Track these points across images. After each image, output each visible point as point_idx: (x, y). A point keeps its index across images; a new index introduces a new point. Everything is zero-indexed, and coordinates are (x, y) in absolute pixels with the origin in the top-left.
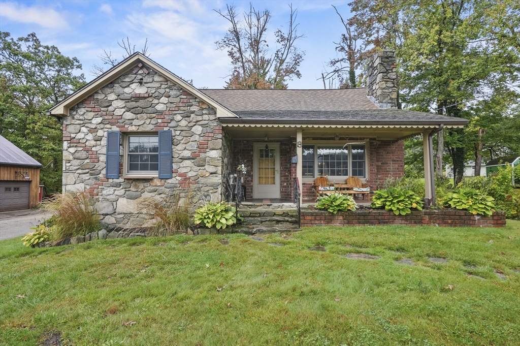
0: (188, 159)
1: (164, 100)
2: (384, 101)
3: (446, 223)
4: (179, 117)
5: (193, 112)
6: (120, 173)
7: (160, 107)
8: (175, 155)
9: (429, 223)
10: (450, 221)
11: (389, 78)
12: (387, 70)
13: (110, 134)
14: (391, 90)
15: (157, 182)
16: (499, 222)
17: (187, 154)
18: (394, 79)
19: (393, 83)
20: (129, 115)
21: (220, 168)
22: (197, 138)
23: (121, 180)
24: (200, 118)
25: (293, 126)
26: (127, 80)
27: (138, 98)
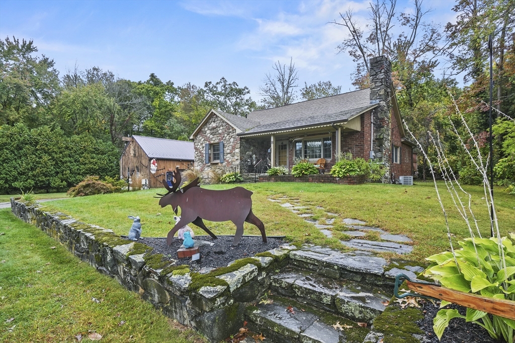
0: (229, 154)
1: (221, 128)
2: (374, 98)
3: (321, 182)
4: (226, 135)
5: (230, 132)
6: (209, 161)
7: (220, 131)
8: (225, 152)
9: (312, 181)
10: (322, 181)
11: (377, 79)
12: (376, 73)
13: (206, 145)
14: (379, 88)
15: (220, 165)
16: (351, 181)
17: (228, 151)
18: (382, 79)
19: (382, 82)
20: (211, 136)
21: (239, 157)
22: (231, 144)
23: (210, 164)
24: (232, 135)
25: (268, 133)
26: (210, 121)
27: (214, 128)
